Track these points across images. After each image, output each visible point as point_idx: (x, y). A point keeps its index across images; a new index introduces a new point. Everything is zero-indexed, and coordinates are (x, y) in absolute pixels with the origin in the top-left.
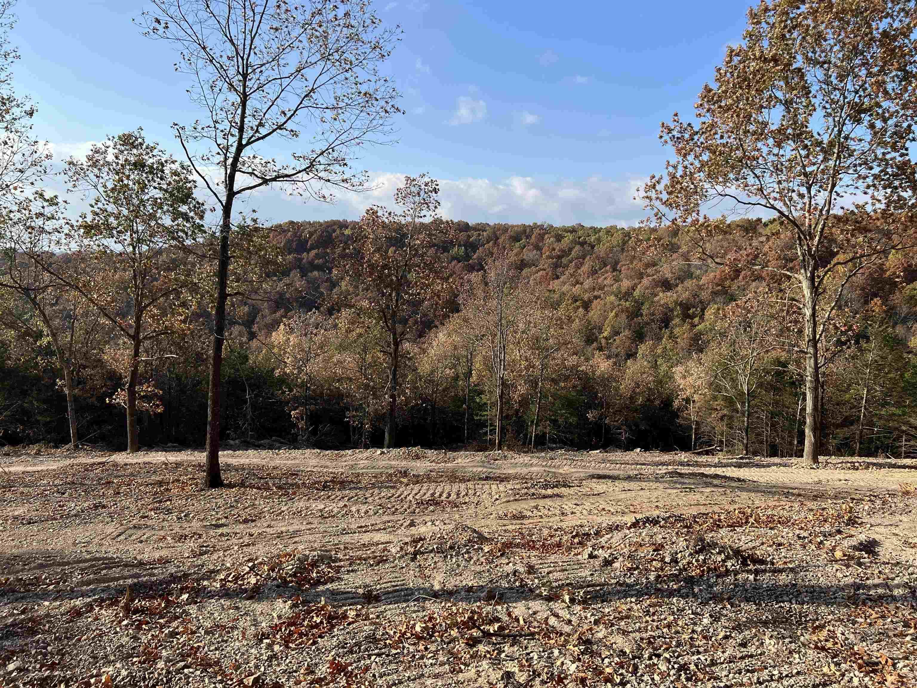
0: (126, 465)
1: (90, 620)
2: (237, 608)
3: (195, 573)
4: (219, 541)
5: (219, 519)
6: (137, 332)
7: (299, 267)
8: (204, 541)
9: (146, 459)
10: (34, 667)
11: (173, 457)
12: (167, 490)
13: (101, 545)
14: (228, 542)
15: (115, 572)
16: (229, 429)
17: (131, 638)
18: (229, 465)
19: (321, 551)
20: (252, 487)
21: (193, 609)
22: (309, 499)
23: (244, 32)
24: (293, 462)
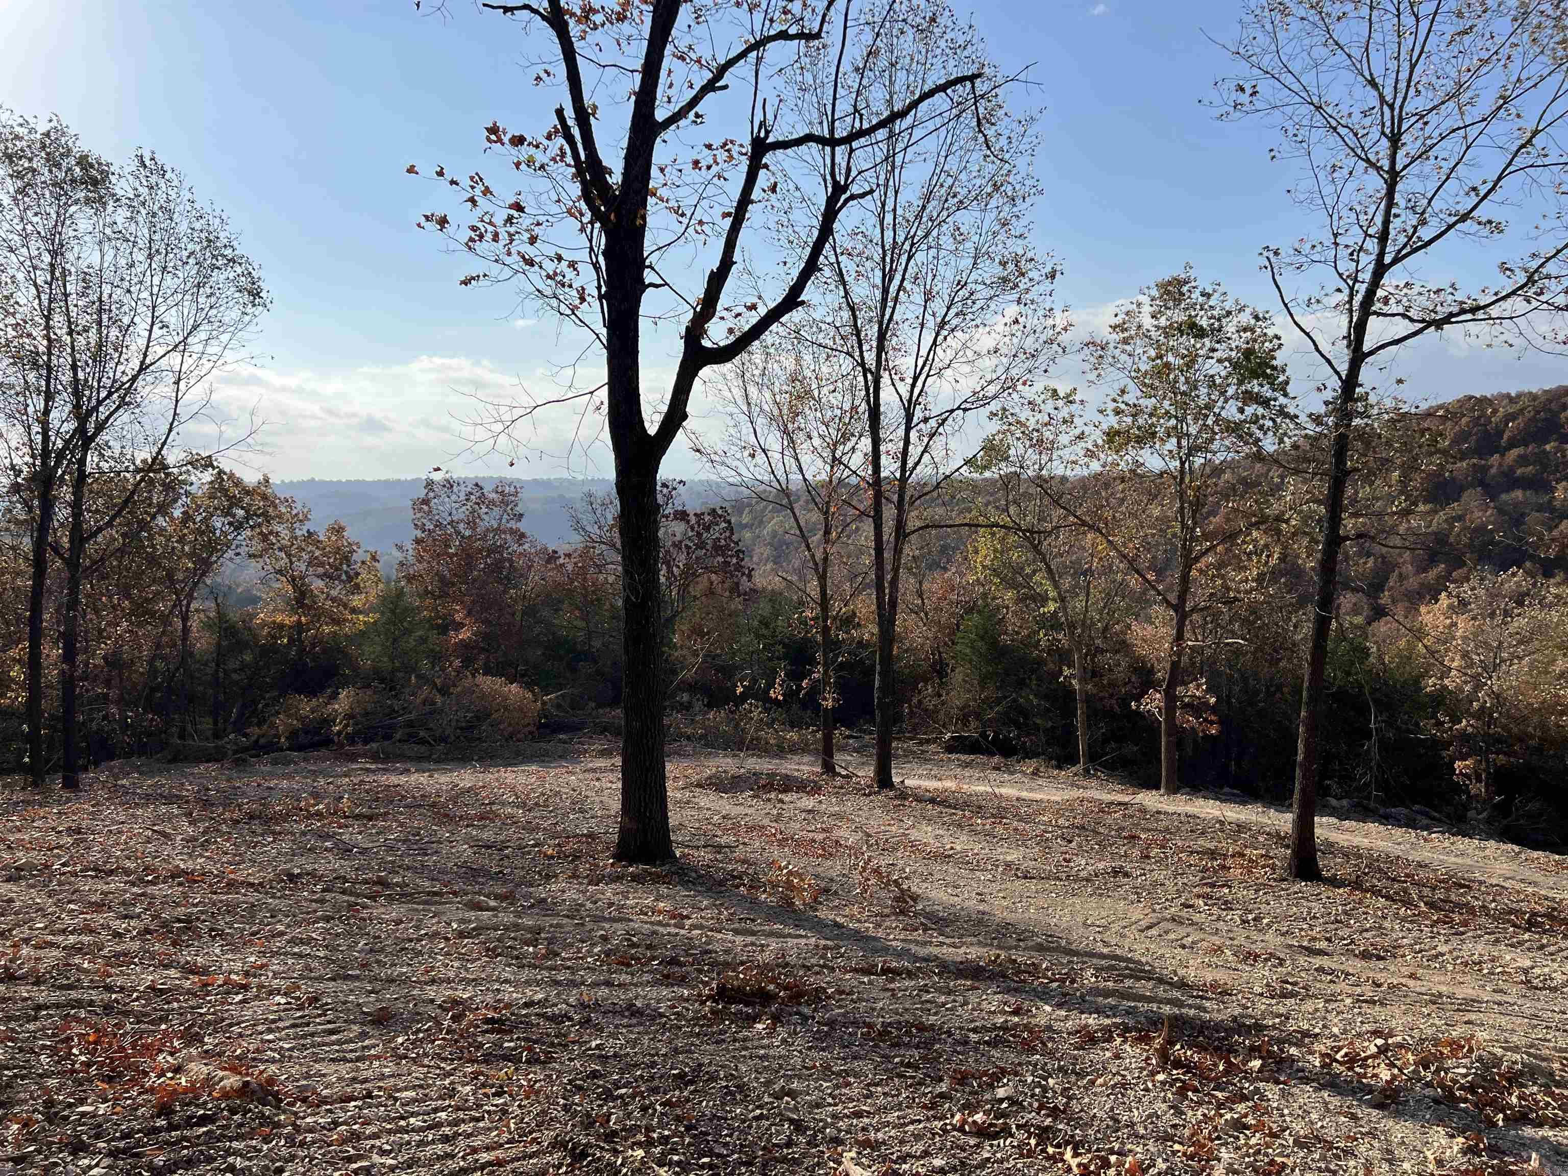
0: (1159, 812)
1: (1108, 1054)
2: (1354, 1117)
3: (1274, 1027)
4: (1315, 979)
5: (1314, 939)
6: (1182, 598)
7: (1482, 483)
8: (1289, 973)
9: (1190, 809)
10: (1030, 1105)
11: (1233, 813)
12: (1223, 867)
13: (1123, 936)
14: (1332, 986)
15: (1145, 987)
16: (1330, 779)
17: (1171, 1107)
18: (1332, 845)
19: (1529, 1055)
20: (1377, 893)
21: (1272, 1092)
22: (1497, 941)
23: (1397, 58)
24: (1459, 860)
